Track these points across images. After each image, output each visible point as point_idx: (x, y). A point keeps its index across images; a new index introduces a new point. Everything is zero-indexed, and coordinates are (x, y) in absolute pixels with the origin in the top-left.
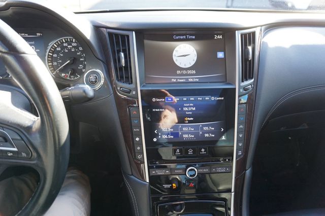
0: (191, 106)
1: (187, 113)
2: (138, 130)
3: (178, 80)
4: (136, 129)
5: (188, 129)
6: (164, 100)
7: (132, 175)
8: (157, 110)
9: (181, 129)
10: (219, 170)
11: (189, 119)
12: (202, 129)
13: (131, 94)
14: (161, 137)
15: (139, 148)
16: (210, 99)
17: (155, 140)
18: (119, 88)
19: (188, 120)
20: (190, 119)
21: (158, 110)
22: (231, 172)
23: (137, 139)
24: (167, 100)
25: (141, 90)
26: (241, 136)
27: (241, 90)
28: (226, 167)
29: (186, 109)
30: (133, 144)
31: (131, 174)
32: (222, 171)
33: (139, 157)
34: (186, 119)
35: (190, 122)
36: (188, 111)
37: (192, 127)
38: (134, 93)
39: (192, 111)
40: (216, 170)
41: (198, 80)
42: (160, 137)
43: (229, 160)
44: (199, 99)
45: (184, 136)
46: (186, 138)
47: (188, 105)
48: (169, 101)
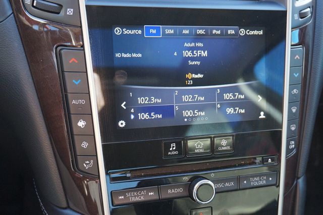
0: (198, 48)
1: (190, 63)
2: (82, 102)
4: (77, 99)
5: (194, 98)
6: (140, 32)
7: (68, 207)
8: (124, 55)
9: (179, 99)
10: (255, 181)
11: (194, 76)
12: (221, 97)
13: (62, 13)
14: (136, 117)
15: (85, 145)
16: (237, 33)
17: (122, 124)
18: (28, 2)
19: (193, 79)
20: (196, 76)
21: (128, 55)
22: (276, 183)
23: (81, 124)
24: (148, 33)
25: (87, 6)
26: (294, 111)
27: (296, 16)
28: (268, 175)
29: (189, 54)
31: (64, 205)
32: (261, 183)
33: (87, 165)
34: (189, 76)
35: (197, 82)
36: (193, 59)
37: (200, 93)
38: (70, 12)
39: (200, 58)
40: (249, 181)
42: (132, 117)
43: (273, 160)
44: (214, 32)
45: (185, 113)
46: (188, 118)
47: (193, 45)
48: (152, 34)
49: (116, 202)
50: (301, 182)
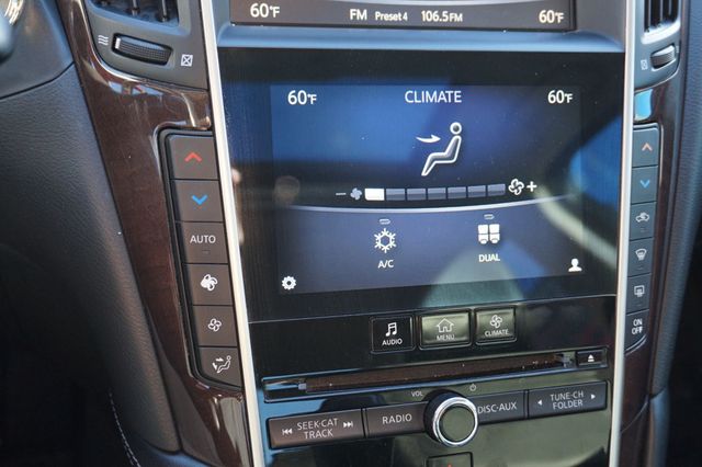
2: (211, 239)
3: (378, 15)
4: (199, 233)
7: (181, 451)
10: (561, 402)
13: (171, 62)
15: (215, 325)
17: (289, 283)
18: (104, 40)
22: (606, 405)
23: (208, 283)
25: (220, 50)
26: (641, 256)
27: (645, 64)
28: (588, 389)
30: (188, 304)
31: (174, 445)
32: (573, 405)
33: (219, 366)
38: (187, 60)
40: (548, 402)
41: (459, 18)
43: (597, 357)
49: (277, 441)
50: (658, 404)
